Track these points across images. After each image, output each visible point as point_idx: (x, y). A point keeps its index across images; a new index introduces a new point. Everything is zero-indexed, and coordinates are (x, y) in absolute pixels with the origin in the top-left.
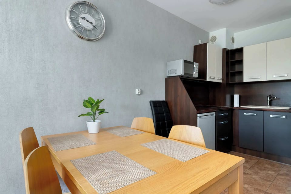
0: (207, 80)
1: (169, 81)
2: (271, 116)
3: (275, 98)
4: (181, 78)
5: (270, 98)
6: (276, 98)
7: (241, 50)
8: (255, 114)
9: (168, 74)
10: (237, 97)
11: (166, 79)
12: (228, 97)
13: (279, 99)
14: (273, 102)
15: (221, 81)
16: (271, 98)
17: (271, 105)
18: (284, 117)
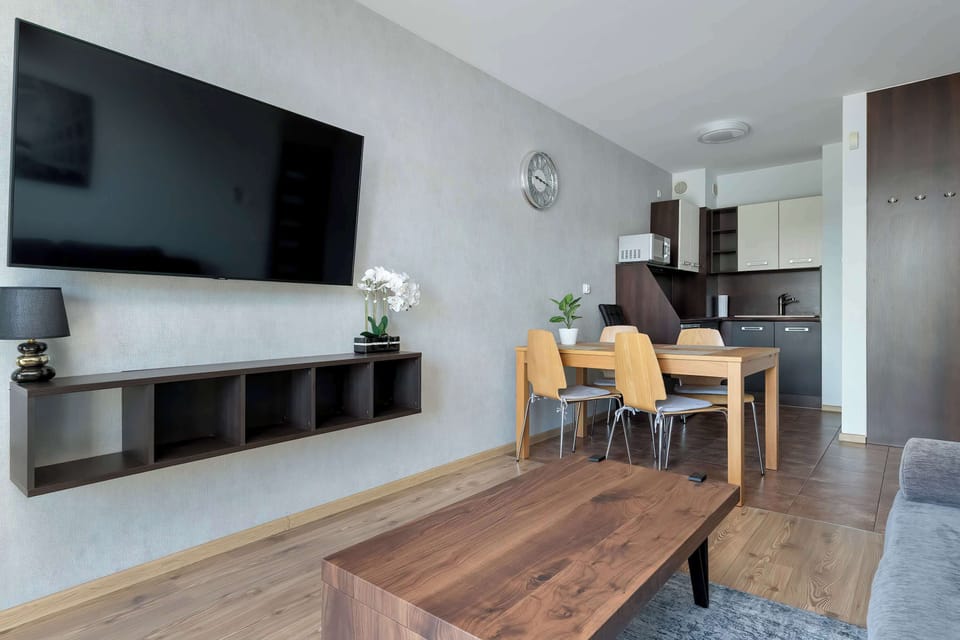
0: (679, 268)
1: (623, 270)
2: (787, 329)
3: (791, 300)
4: (649, 266)
5: (784, 299)
6: (793, 300)
7: (733, 211)
8: (761, 329)
9: (622, 257)
10: (723, 300)
11: (617, 266)
13: (798, 301)
14: (788, 307)
15: (697, 271)
17: (783, 314)
18: (807, 330)
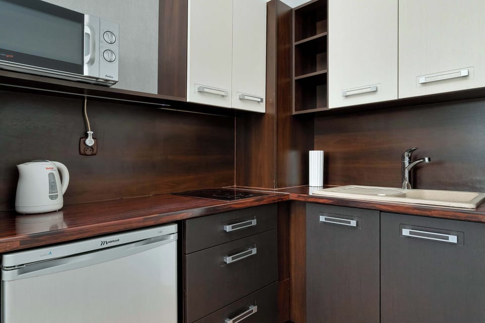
0: (189, 101)
3: (427, 160)
6: (429, 159)
12: (292, 157)
13: (440, 163)
14: (424, 175)
15: (261, 109)
16: (415, 160)
